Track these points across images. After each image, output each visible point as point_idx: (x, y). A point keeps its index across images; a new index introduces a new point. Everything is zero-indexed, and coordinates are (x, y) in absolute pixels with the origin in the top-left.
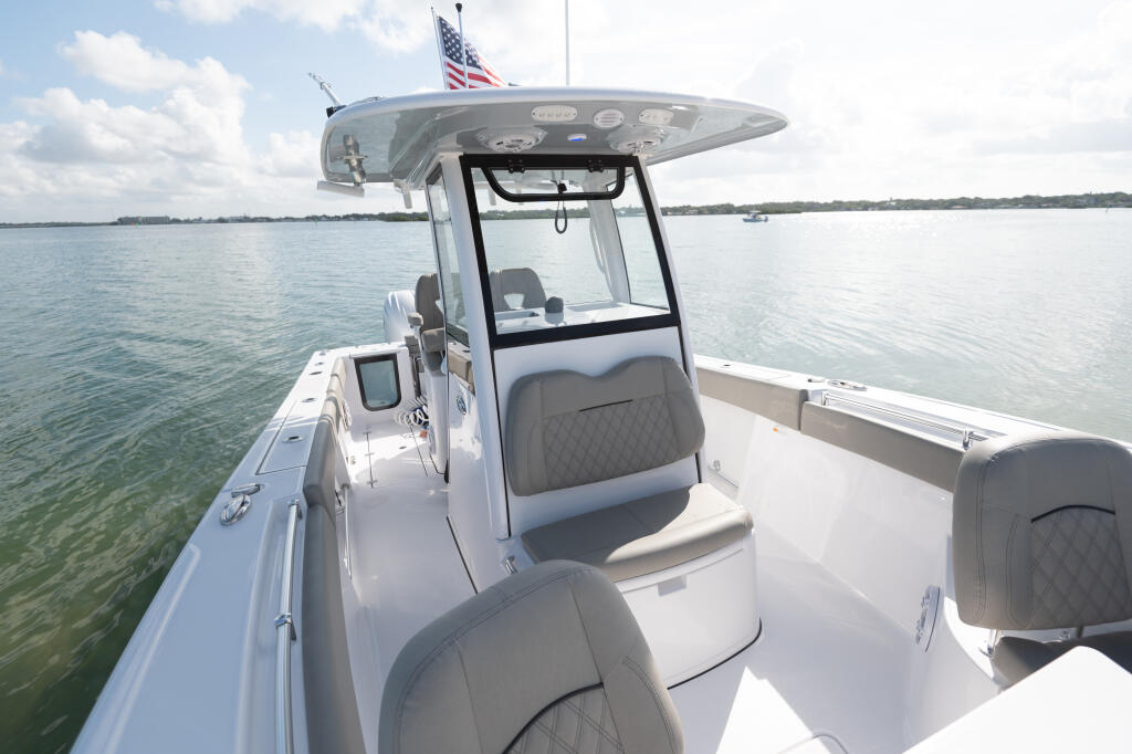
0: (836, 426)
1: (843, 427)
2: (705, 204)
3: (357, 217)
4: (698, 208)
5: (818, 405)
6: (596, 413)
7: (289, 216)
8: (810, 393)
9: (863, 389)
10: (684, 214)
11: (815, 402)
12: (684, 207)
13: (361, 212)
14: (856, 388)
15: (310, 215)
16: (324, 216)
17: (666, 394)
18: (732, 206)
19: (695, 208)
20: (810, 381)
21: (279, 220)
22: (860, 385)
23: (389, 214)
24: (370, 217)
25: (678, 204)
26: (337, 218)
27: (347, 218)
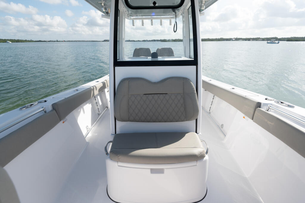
0: (269, 123)
1: (273, 124)
2: (266, 37)
3: (154, 41)
4: (263, 39)
5: (264, 110)
6: (150, 96)
7: (139, 40)
8: (262, 105)
9: (293, 107)
10: (257, 40)
11: (263, 109)
12: (257, 38)
13: (156, 39)
14: (289, 106)
15: (143, 40)
16: (147, 40)
17: (184, 93)
18: (277, 38)
19: (261, 38)
20: (266, 99)
21: (136, 41)
22: (292, 105)
23: (163, 40)
24: (158, 41)
25: (255, 37)
26: (150, 41)
27: (152, 41)
